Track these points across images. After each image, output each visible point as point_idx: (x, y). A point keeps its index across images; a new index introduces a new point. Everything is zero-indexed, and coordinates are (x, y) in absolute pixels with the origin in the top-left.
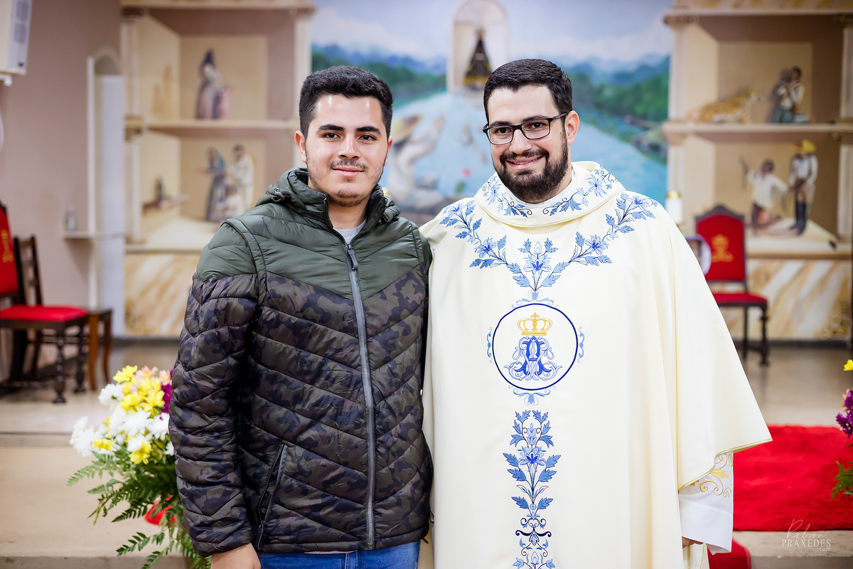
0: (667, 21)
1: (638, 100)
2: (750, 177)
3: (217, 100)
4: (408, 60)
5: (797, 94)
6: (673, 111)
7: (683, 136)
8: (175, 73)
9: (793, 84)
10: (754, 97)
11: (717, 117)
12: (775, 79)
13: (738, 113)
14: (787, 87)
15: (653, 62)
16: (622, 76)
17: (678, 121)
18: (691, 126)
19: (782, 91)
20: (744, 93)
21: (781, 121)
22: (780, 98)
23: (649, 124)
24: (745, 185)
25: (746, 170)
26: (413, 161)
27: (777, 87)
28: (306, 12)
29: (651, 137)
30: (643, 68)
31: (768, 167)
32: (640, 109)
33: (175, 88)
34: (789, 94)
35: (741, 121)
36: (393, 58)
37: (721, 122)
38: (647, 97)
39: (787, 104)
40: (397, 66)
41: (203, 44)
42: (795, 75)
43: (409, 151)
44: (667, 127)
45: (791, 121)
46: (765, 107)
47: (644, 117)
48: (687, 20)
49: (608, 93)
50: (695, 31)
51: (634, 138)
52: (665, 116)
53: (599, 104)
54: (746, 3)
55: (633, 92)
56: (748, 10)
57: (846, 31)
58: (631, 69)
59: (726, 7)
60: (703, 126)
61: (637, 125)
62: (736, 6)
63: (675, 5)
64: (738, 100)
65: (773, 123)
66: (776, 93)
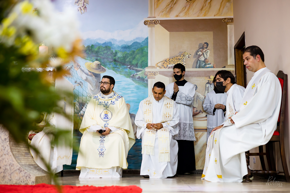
0: (145, 23)
1: (134, 58)
5: (207, 54)
6: (150, 63)
7: (155, 74)
9: (205, 50)
10: (187, 56)
11: (170, 65)
12: (197, 48)
14: (202, 51)
15: (140, 41)
16: (126, 47)
17: (152, 67)
18: (158, 69)
19: (200, 53)
20: (182, 54)
21: (199, 67)
22: (200, 56)
23: (139, 69)
27: (198, 51)
29: (140, 74)
30: (135, 43)
32: (134, 62)
34: (203, 54)
37: (172, 67)
38: (137, 56)
39: (202, 59)
42: (205, 45)
45: (204, 67)
47: (137, 66)
48: (155, 22)
49: (119, 55)
50: (159, 27)
51: (132, 75)
52: (146, 66)
53: (115, 60)
54: (181, 14)
55: (131, 55)
56: (182, 17)
57: (228, 26)
58: (130, 44)
59: (172, 17)
60: (163, 70)
61: (133, 69)
62: (177, 16)
63: (149, 16)
64: (180, 58)
65: (196, 68)
66: (197, 54)
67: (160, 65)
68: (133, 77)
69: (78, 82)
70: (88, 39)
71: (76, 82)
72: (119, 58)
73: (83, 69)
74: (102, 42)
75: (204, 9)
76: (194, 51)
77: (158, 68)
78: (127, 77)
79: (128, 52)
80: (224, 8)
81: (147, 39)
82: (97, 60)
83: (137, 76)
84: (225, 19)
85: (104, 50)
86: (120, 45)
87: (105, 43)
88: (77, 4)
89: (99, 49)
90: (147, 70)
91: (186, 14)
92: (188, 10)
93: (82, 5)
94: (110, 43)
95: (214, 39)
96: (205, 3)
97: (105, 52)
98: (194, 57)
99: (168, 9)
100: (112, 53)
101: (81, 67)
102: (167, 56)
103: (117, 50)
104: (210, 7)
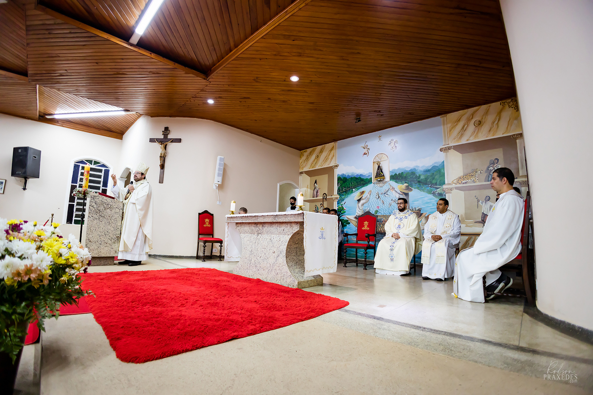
0: (441, 150)
1: (433, 179)
2: (480, 203)
3: (317, 192)
6: (447, 181)
7: (451, 189)
8: (309, 186)
9: (496, 165)
10: (479, 172)
13: (472, 179)
14: (493, 167)
15: (438, 164)
16: (427, 171)
17: (448, 184)
19: (491, 168)
20: (475, 171)
22: (491, 171)
23: (438, 187)
25: (478, 202)
26: (363, 205)
27: (489, 167)
28: (337, 166)
29: (439, 191)
30: (434, 167)
31: (488, 199)
32: (434, 182)
33: (309, 190)
34: (494, 169)
35: (474, 182)
36: (358, 175)
37: (466, 183)
38: (437, 177)
40: (358, 177)
41: (315, 178)
42: (496, 161)
43: (362, 202)
47: (436, 184)
48: (449, 148)
49: (422, 177)
50: (452, 151)
51: (432, 192)
52: (444, 183)
53: (419, 182)
54: (471, 138)
55: (431, 176)
56: (472, 140)
57: (517, 141)
58: (430, 168)
59: (464, 141)
60: (458, 185)
61: (433, 187)
62: (468, 140)
63: (444, 144)
64: (473, 174)
65: (488, 181)
66: (488, 170)
67: (455, 182)
68: (434, 194)
69: (394, 200)
70: (399, 169)
71: (392, 200)
73: (396, 190)
75: (492, 130)
77: (454, 184)
78: (429, 194)
79: (429, 174)
80: (511, 126)
81: (444, 162)
82: (406, 183)
83: (437, 193)
84: (514, 135)
85: (411, 175)
86: (422, 169)
88: (390, 145)
89: (407, 174)
90: (444, 187)
91: (475, 137)
92: (477, 133)
93: (394, 145)
94: (415, 169)
95: (503, 154)
96: (492, 125)
97: (412, 176)
98: (486, 172)
99: (459, 136)
100: (416, 177)
101: (395, 189)
102: (461, 174)
103: (420, 173)
104: (498, 127)
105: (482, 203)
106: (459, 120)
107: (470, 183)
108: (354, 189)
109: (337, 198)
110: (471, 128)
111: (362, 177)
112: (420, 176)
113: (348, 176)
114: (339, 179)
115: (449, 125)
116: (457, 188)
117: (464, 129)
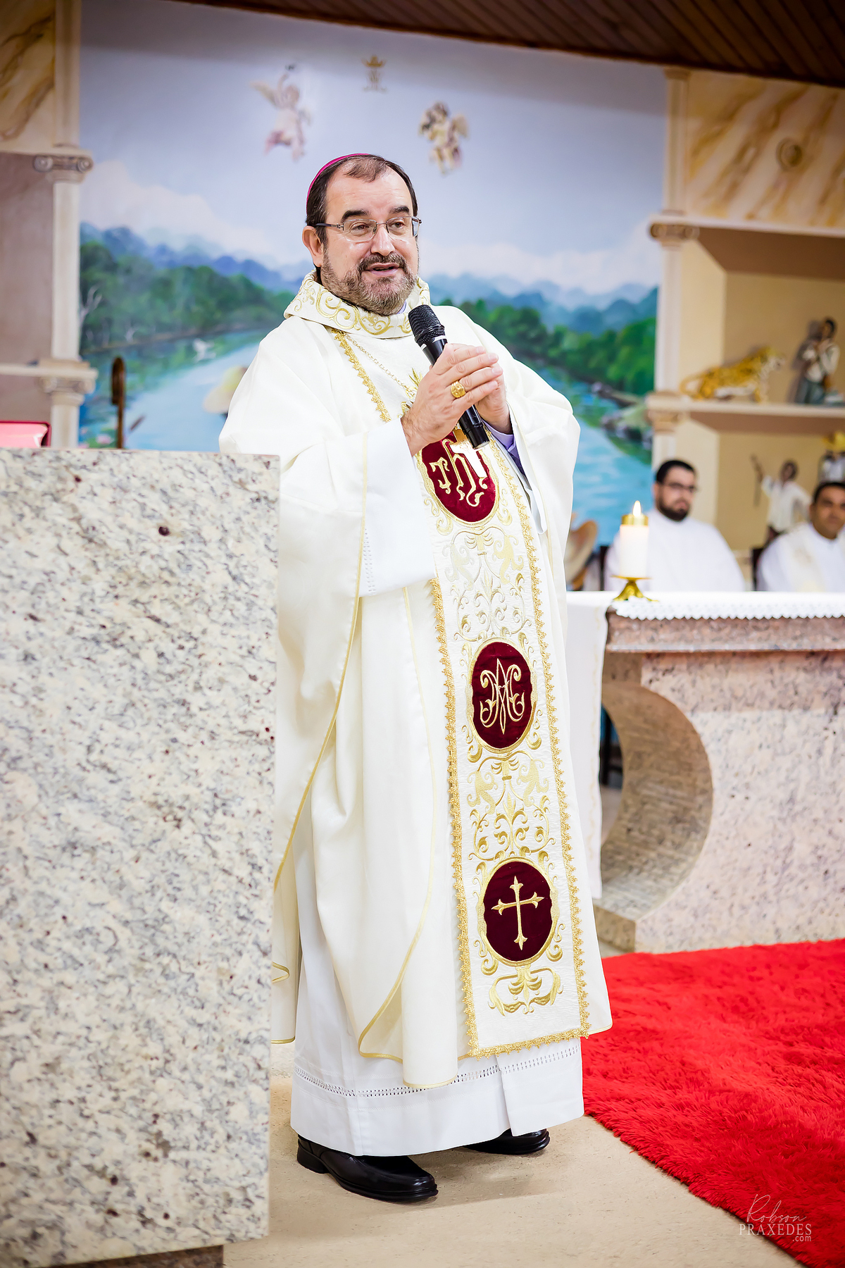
0: (654, 231)
1: (611, 358)
2: (765, 486)
4: (250, 265)
5: (829, 359)
6: (662, 380)
7: (675, 417)
9: (825, 344)
10: (772, 361)
11: (722, 392)
12: (800, 335)
13: (751, 385)
14: (816, 348)
15: (635, 298)
16: (587, 317)
17: (667, 394)
18: (686, 404)
19: (810, 354)
20: (758, 354)
21: (807, 401)
22: (807, 365)
23: (628, 397)
24: (758, 499)
25: (760, 478)
27: (803, 348)
28: (75, 165)
29: (629, 418)
30: (620, 305)
31: (790, 472)
32: (613, 372)
34: (818, 359)
35: (754, 398)
36: (227, 261)
37: (727, 398)
38: (624, 352)
39: (815, 374)
40: (234, 275)
42: (827, 329)
44: (653, 403)
45: (820, 402)
46: (787, 378)
47: (620, 386)
48: (683, 232)
49: (568, 343)
50: (693, 251)
51: (605, 420)
52: (651, 387)
53: (553, 363)
54: (763, 212)
56: (767, 223)
58: (602, 305)
59: (734, 218)
61: (610, 398)
62: (751, 216)
63: (665, 207)
64: (752, 368)
65: (798, 403)
66: (801, 357)
67: (693, 386)
68: (610, 428)
70: (465, 277)
72: (564, 354)
74: (509, 291)
75: (830, 199)
76: (793, 347)
79: (594, 336)
81: (655, 292)
83: (621, 425)
85: (520, 322)
86: (571, 304)
87: (522, 297)
88: (427, 134)
89: (501, 316)
90: (653, 402)
91: (778, 213)
92: (784, 198)
93: (446, 139)
94: (538, 296)
96: (834, 177)
97: (522, 328)
98: (794, 366)
99: (725, 187)
100: (541, 338)
102: (711, 354)
105: (772, 485)
106: (729, 116)
107: (741, 399)
108: (201, 346)
109: (76, 386)
110: (767, 168)
111: (258, 282)
112: (558, 337)
113: (163, 250)
114: (89, 258)
115: (693, 125)
116: (698, 417)
117: (741, 165)
